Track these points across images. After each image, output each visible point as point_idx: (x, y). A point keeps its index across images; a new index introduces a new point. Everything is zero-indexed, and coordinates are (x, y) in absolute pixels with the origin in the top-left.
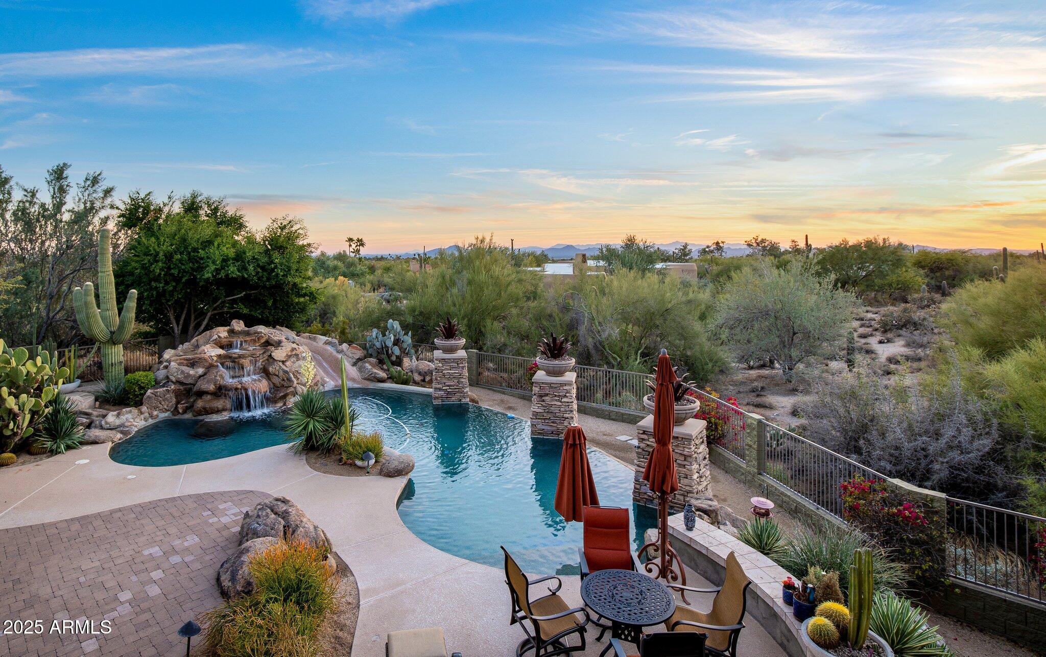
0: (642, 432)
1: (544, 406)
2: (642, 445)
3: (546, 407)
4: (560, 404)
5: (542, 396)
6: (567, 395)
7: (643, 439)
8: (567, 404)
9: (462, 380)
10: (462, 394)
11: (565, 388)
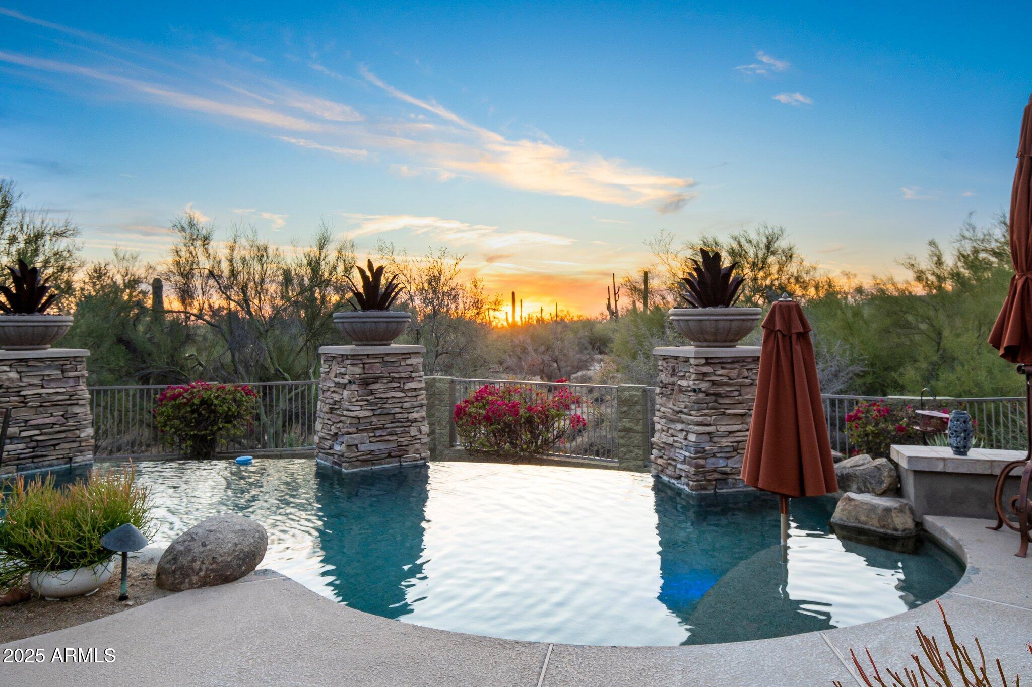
0: (703, 361)
1: (371, 404)
2: (704, 386)
3: (377, 404)
4: (402, 394)
5: (368, 384)
6: (414, 375)
7: (705, 375)
8: (414, 393)
9: (76, 409)
10: (75, 445)
11: (409, 362)
